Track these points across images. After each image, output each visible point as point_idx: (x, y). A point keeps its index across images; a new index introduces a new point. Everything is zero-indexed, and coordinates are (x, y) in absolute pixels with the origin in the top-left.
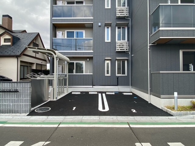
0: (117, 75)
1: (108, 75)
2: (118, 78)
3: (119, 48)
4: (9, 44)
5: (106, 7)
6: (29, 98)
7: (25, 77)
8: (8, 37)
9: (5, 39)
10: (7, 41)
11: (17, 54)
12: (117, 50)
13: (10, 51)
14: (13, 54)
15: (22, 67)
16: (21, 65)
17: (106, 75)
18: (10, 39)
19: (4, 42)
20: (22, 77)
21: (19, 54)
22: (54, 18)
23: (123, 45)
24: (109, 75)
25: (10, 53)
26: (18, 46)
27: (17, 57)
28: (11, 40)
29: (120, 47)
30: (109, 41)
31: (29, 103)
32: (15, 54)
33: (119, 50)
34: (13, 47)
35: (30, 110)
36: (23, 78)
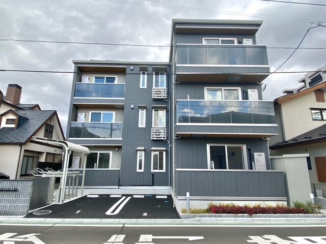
0: (153, 171)
1: (140, 171)
2: (153, 175)
3: (154, 136)
4: (13, 126)
5: (141, 87)
6: (28, 198)
7: (27, 174)
8: (12, 117)
9: (8, 120)
10: (10, 123)
11: (21, 140)
12: (152, 139)
13: (13, 136)
14: (16, 141)
15: (26, 158)
16: (24, 156)
17: (138, 170)
18: (14, 120)
19: (7, 123)
20: (24, 173)
21: (24, 141)
22: (75, 98)
23: (160, 132)
24: (142, 170)
25: (11, 139)
26: (25, 129)
27: (21, 145)
28: (17, 121)
29: (156, 135)
30: (144, 126)
31: (27, 204)
32: (18, 141)
33: (155, 138)
34: (17, 130)
35: (28, 212)
36: (24, 175)
